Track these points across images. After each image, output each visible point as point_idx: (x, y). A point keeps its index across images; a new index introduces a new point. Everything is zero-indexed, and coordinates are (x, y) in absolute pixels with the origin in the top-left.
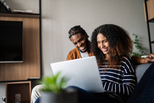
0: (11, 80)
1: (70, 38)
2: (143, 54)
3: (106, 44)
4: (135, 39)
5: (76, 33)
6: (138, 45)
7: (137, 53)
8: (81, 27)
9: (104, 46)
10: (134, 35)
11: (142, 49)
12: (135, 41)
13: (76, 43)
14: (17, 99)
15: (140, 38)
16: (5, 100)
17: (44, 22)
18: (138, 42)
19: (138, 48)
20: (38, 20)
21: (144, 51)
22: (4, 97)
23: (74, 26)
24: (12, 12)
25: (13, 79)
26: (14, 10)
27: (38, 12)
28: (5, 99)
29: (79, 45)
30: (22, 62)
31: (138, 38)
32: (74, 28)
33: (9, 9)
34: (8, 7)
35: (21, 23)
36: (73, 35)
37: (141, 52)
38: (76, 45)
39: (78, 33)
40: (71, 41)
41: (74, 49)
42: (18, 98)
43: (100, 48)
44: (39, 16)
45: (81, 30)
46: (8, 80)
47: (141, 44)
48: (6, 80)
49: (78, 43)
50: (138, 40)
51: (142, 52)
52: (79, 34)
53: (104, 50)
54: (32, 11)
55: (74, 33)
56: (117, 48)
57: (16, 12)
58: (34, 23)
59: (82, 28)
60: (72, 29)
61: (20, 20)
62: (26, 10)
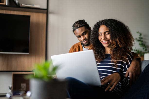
0: (18, 70)
1: (73, 31)
2: (146, 52)
3: (108, 36)
4: (139, 37)
5: (80, 27)
6: (142, 43)
7: (140, 50)
8: (85, 21)
9: (106, 38)
10: (138, 32)
11: (145, 47)
12: (139, 39)
13: (79, 37)
14: (22, 89)
15: (145, 36)
16: (11, 89)
17: (51, 17)
18: (142, 40)
19: (142, 45)
20: (45, 15)
21: (148, 49)
22: (11, 86)
23: (78, 20)
24: (21, 6)
25: (20, 70)
26: (22, 5)
27: (45, 7)
28: (11, 87)
29: (82, 38)
30: (28, 53)
31: (142, 36)
32: (78, 22)
33: (18, 3)
34: (17, 2)
35: (29, 17)
36: (77, 28)
37: (144, 50)
38: (80, 39)
39: (82, 26)
40: (75, 34)
41: (77, 44)
42: (23, 87)
43: (101, 41)
44: (46, 11)
45: (85, 24)
46: (15, 70)
47: (145, 42)
48: (13, 70)
49: (82, 37)
50: (142, 38)
51: (146, 50)
52: (83, 28)
53: (105, 42)
54: (40, 6)
55: (79, 26)
56: (117, 40)
57: (25, 7)
58: (41, 18)
59: (86, 23)
60: (76, 23)
61: (27, 14)
62: (33, 5)
